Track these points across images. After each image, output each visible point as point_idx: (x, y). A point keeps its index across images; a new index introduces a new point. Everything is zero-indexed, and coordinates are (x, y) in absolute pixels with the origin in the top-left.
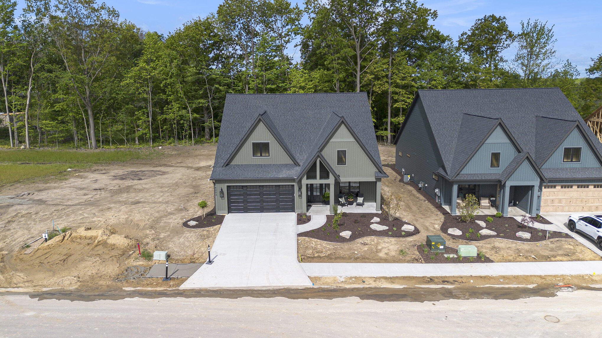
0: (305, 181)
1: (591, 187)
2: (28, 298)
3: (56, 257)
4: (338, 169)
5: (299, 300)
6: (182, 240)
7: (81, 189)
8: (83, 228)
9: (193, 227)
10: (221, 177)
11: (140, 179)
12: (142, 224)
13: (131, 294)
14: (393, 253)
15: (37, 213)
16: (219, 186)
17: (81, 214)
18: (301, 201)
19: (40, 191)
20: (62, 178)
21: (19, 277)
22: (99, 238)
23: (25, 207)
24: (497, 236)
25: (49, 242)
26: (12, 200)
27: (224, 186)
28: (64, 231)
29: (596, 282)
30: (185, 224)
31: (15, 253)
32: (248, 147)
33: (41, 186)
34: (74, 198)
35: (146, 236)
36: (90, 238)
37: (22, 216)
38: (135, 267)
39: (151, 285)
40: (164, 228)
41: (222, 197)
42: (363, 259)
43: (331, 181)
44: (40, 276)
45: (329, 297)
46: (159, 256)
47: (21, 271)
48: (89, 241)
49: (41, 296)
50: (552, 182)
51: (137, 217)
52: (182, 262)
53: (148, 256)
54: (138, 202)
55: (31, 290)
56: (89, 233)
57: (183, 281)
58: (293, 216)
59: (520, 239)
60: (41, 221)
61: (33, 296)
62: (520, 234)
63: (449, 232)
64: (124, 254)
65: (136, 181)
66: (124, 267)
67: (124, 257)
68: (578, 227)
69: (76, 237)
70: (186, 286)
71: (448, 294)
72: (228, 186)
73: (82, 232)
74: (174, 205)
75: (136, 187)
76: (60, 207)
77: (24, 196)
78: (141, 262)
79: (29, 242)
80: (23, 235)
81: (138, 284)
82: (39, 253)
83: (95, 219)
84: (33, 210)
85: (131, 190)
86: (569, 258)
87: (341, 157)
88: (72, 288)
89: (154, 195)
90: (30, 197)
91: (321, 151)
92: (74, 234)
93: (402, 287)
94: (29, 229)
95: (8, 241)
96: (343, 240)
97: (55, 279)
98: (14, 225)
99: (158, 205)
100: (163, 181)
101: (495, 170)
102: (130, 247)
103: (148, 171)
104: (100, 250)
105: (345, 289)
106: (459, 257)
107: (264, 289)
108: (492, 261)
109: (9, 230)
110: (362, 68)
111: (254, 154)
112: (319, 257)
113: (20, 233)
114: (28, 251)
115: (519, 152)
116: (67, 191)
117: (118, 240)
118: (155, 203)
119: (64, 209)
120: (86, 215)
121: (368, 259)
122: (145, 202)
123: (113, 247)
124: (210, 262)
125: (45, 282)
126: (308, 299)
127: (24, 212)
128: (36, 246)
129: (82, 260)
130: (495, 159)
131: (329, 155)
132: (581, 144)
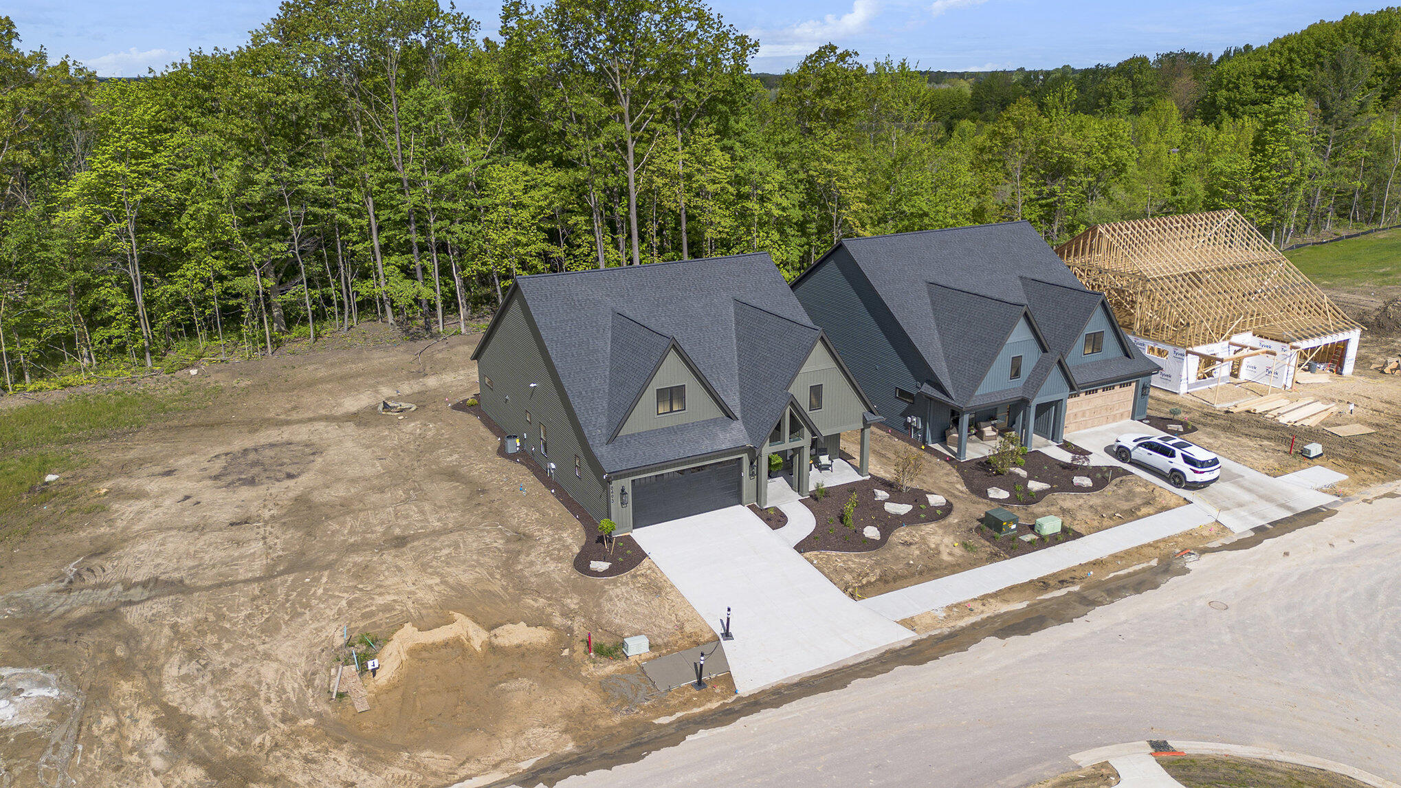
1: (1117, 388)
5: (929, 663)
14: (958, 551)
16: (619, 483)
24: (1054, 490)
27: (628, 483)
32: (648, 399)
38: (614, 677)
45: (962, 647)
57: (729, 681)
59: (1081, 489)
62: (1077, 480)
63: (991, 496)
68: (1134, 455)
72: (633, 481)
78: (611, 668)
86: (1154, 508)
93: (1024, 605)
96: (879, 543)
101: (1017, 384)
105: (963, 630)
106: (1042, 538)
107: (861, 660)
108: (1080, 535)
111: (661, 410)
115: (1045, 351)
121: (935, 569)
124: (726, 635)
126: (937, 658)
130: (1017, 366)
131: (801, 395)
132: (1102, 326)
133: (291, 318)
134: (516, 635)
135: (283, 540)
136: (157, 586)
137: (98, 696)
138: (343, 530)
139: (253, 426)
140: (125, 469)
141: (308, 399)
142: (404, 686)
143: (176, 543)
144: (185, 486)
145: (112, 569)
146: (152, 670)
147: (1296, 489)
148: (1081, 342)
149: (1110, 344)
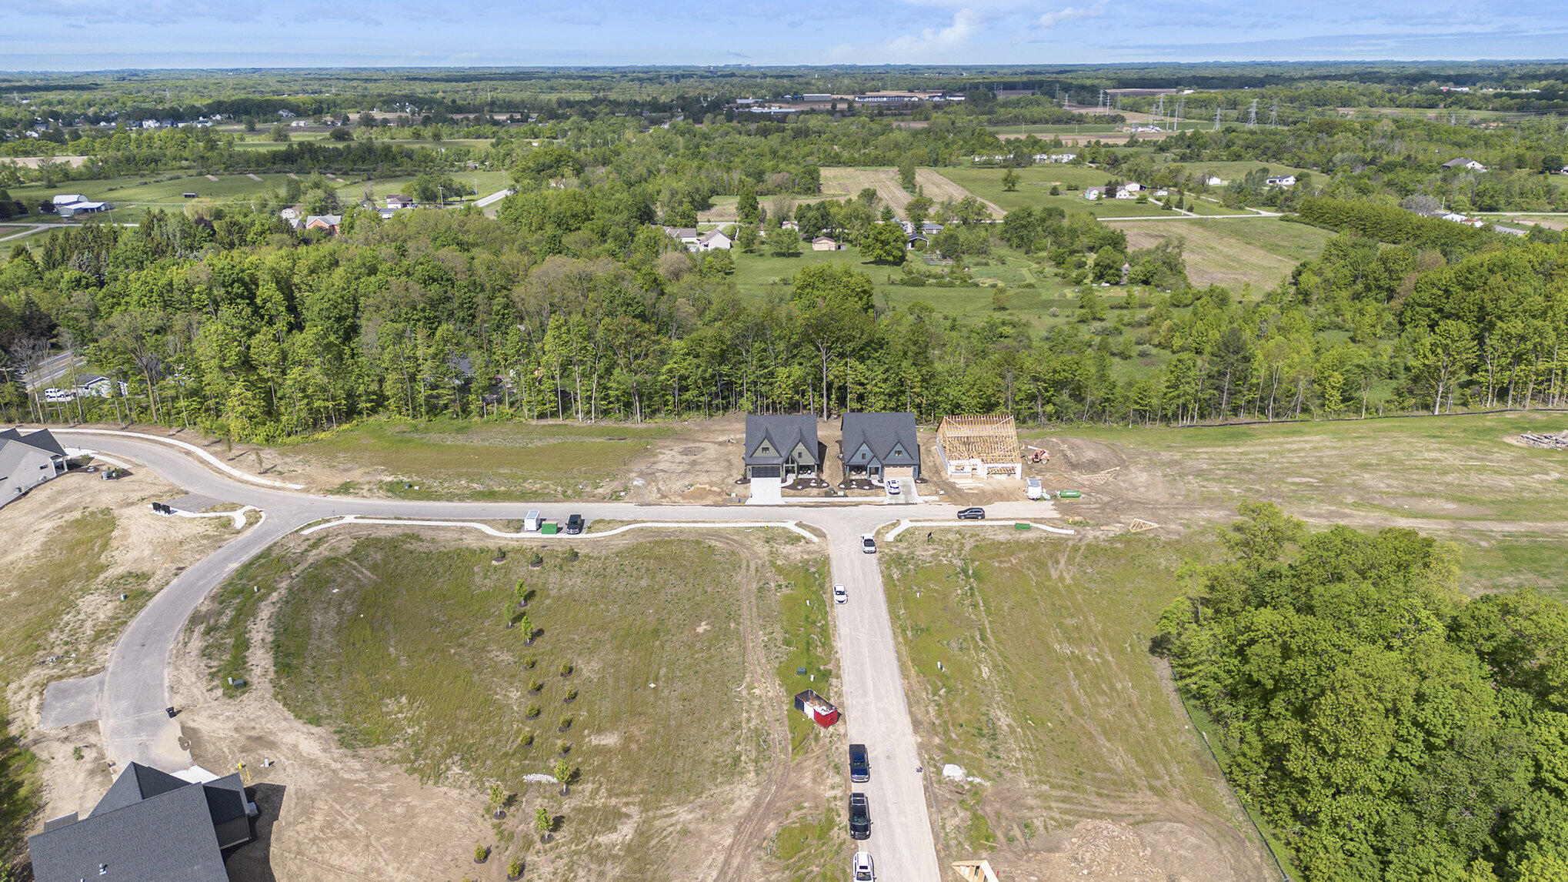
0: (784, 465)
1: (905, 468)
4: (799, 460)
6: (738, 489)
9: (739, 484)
10: (748, 464)
11: (695, 454)
12: (718, 482)
13: (731, 506)
14: (816, 494)
16: (748, 466)
18: (783, 473)
21: (692, 501)
22: (708, 488)
24: (858, 488)
25: (690, 489)
27: (750, 466)
29: (875, 503)
30: (734, 483)
31: (681, 493)
32: (759, 450)
35: (723, 487)
36: (704, 488)
39: (735, 503)
40: (729, 484)
41: (750, 471)
42: (802, 496)
43: (795, 465)
44: (698, 500)
46: (733, 494)
47: (691, 499)
50: (889, 466)
51: (713, 479)
52: (742, 494)
53: (729, 494)
54: (707, 470)
57: (745, 502)
58: (779, 479)
59: (863, 489)
63: (841, 486)
65: (694, 457)
66: (723, 498)
67: (721, 495)
70: (747, 504)
75: (698, 461)
78: (728, 496)
79: (682, 489)
80: (676, 486)
81: (732, 503)
82: (690, 493)
85: (697, 463)
86: (875, 496)
87: (800, 455)
89: (710, 467)
91: (791, 452)
95: (673, 489)
96: (796, 489)
99: (716, 472)
100: (708, 456)
101: (864, 460)
102: (721, 492)
103: (693, 447)
104: (711, 492)
110: (827, 369)
111: (763, 453)
112: (789, 495)
113: (673, 486)
114: (685, 492)
115: (874, 453)
118: (714, 471)
121: (804, 496)
122: (710, 471)
123: (715, 492)
124: (751, 495)
130: (864, 456)
131: (795, 454)
132: (902, 449)
133: (718, 408)
134: (715, 489)
135: (686, 467)
136: (662, 471)
137: (649, 484)
138: (698, 468)
139: (695, 441)
140: (663, 447)
141: (711, 435)
142: (693, 492)
143: (668, 464)
144: (673, 453)
145: (656, 467)
146: (658, 482)
147: (919, 499)
148: (893, 452)
149: (905, 455)
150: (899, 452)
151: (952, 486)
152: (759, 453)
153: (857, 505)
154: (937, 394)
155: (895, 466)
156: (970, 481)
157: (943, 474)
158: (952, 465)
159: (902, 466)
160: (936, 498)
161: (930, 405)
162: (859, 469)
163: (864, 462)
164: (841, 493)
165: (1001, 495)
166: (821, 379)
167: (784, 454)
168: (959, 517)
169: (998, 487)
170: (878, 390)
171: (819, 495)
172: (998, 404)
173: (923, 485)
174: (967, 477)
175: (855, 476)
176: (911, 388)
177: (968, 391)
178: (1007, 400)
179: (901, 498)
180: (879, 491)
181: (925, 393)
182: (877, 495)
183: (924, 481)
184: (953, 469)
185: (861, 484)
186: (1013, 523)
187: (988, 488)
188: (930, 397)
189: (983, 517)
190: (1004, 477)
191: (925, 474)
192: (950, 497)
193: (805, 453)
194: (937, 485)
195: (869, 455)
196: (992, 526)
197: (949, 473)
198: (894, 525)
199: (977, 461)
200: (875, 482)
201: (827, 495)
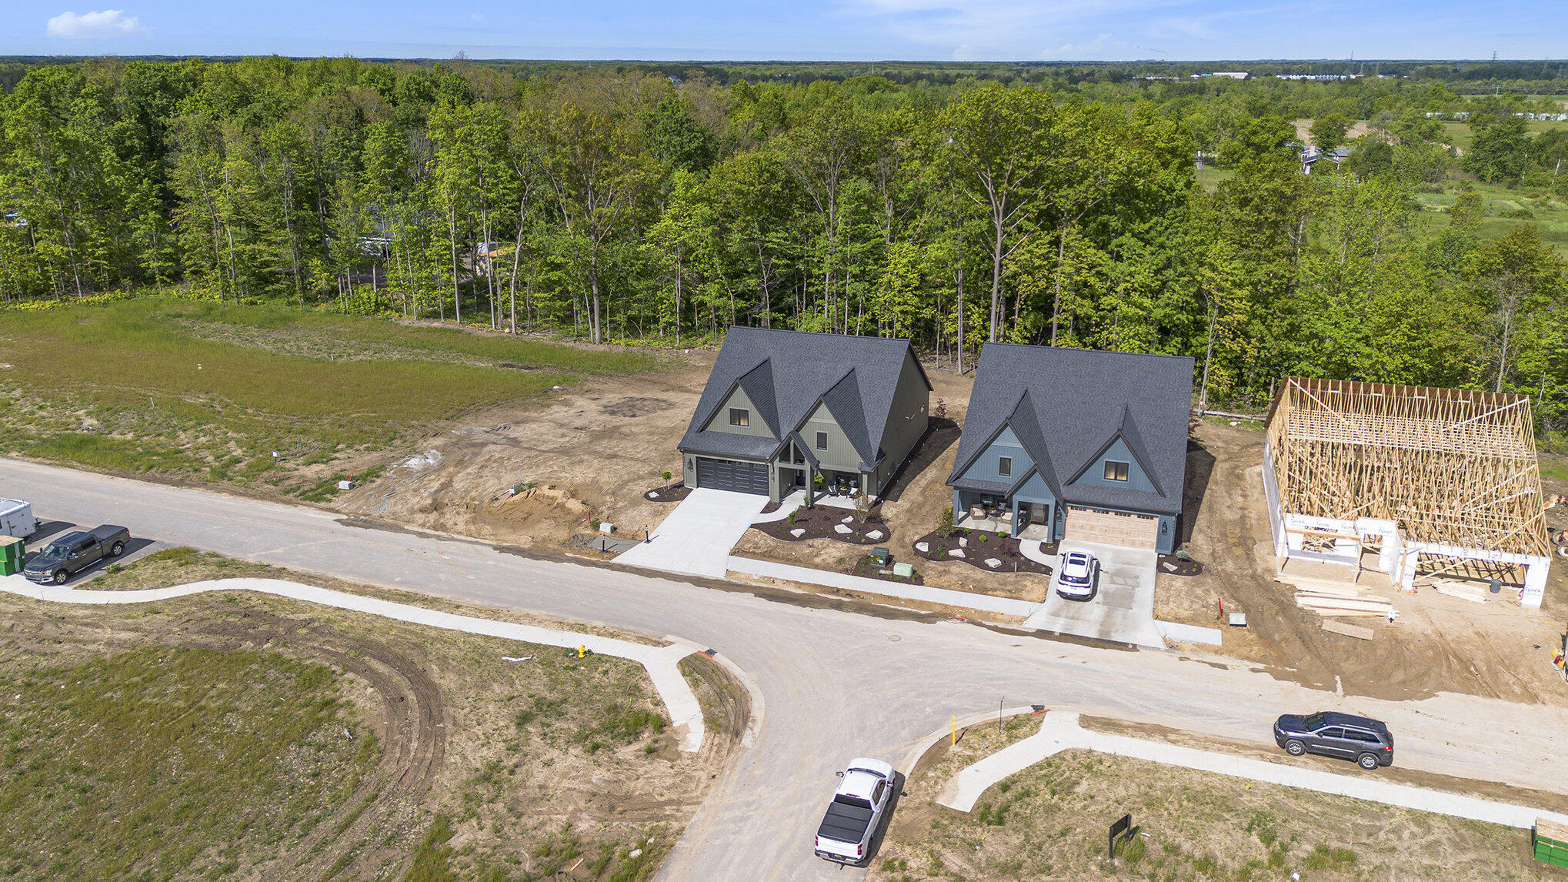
0: (777, 464)
2: (491, 549)
3: (518, 515)
4: (818, 453)
6: (635, 513)
7: (561, 425)
8: (547, 486)
9: (653, 500)
10: (691, 446)
11: (634, 416)
12: (606, 488)
13: (570, 560)
14: (830, 560)
15: (509, 459)
16: (688, 456)
17: (551, 466)
18: (774, 485)
19: (517, 423)
20: (545, 403)
21: (487, 529)
22: (559, 501)
23: (499, 448)
24: (966, 560)
25: (515, 497)
26: (487, 435)
27: (693, 457)
28: (530, 486)
29: (994, 619)
30: (646, 496)
31: (485, 505)
32: (725, 413)
33: (521, 414)
34: (550, 441)
35: (604, 504)
36: (552, 498)
37: (495, 461)
38: (582, 535)
39: (588, 554)
40: (624, 496)
41: (691, 468)
42: (796, 562)
43: (806, 467)
44: (503, 531)
46: (605, 528)
47: (489, 524)
48: (550, 501)
49: (502, 549)
50: (1081, 504)
51: (605, 477)
52: (624, 536)
53: (596, 526)
54: (615, 456)
55: (494, 543)
56: (552, 493)
57: (616, 555)
58: (763, 500)
60: (512, 470)
61: (495, 548)
62: (990, 560)
63: (917, 546)
64: (577, 521)
65: (627, 419)
66: (573, 534)
67: (575, 524)
69: (539, 495)
70: (616, 560)
71: (838, 606)
72: (698, 458)
73: (545, 490)
74: (650, 465)
75: (623, 430)
76: (533, 453)
77: (500, 431)
78: (589, 532)
79: (499, 494)
80: (494, 485)
81: (579, 552)
82: (505, 508)
83: (563, 474)
84: (505, 454)
85: (616, 435)
86: (1009, 595)
87: (822, 441)
88: (526, 547)
89: (635, 447)
90: (506, 432)
91: (798, 430)
92: (538, 492)
94: (499, 478)
95: (480, 489)
96: (793, 538)
97: (514, 536)
98: (486, 471)
99: (633, 463)
100: (660, 423)
101: (1004, 478)
102: (583, 514)
103: (651, 399)
104: (557, 513)
108: (923, 585)
109: (481, 477)
110: (1005, 249)
111: (732, 422)
112: (754, 553)
113: (491, 482)
114: (496, 504)
115: (1033, 460)
116: (545, 427)
117: (575, 505)
118: (632, 459)
119: (536, 456)
120: (555, 468)
121: (801, 562)
122: (621, 457)
123: (569, 512)
124: (648, 541)
125: (506, 538)
127: (497, 455)
128: (503, 500)
129: (539, 521)
130: (1005, 466)
131: (809, 436)
132: (1128, 459)
136: (513, 441)
144: (589, 407)
146: (467, 468)
147: (1148, 631)
148: (1099, 466)
149: (1138, 477)
150: (1121, 469)
151: (1282, 600)
152: (722, 424)
153: (931, 616)
154: (1292, 332)
155: (1103, 507)
156: (1350, 590)
157: (1260, 550)
158: (1293, 530)
159: (1123, 510)
160: (1213, 636)
161: (1267, 362)
162: (993, 502)
163: (1003, 483)
164: (902, 569)
165: (1466, 663)
166: (988, 274)
167: (785, 431)
168: (1282, 742)
169: (1454, 629)
170: (1132, 311)
171: (840, 566)
172: (1464, 375)
173: (1179, 582)
174: (1338, 575)
175: (976, 522)
176: (1222, 312)
177: (1380, 331)
178: (1494, 366)
179: (1090, 619)
180: (1029, 582)
181: (1257, 327)
182: (1015, 594)
183: (1189, 567)
184: (1296, 541)
185: (980, 549)
186: (1520, 816)
187: (1413, 625)
188: (1270, 342)
189: (1383, 760)
190: (1475, 593)
191: (1201, 544)
192: (1265, 639)
193: (838, 438)
194: (1230, 586)
195: (1022, 462)
196: (1422, 819)
197: (1282, 552)
198: (1014, 729)
199: (1385, 528)
200: (1030, 548)
201: (864, 568)
